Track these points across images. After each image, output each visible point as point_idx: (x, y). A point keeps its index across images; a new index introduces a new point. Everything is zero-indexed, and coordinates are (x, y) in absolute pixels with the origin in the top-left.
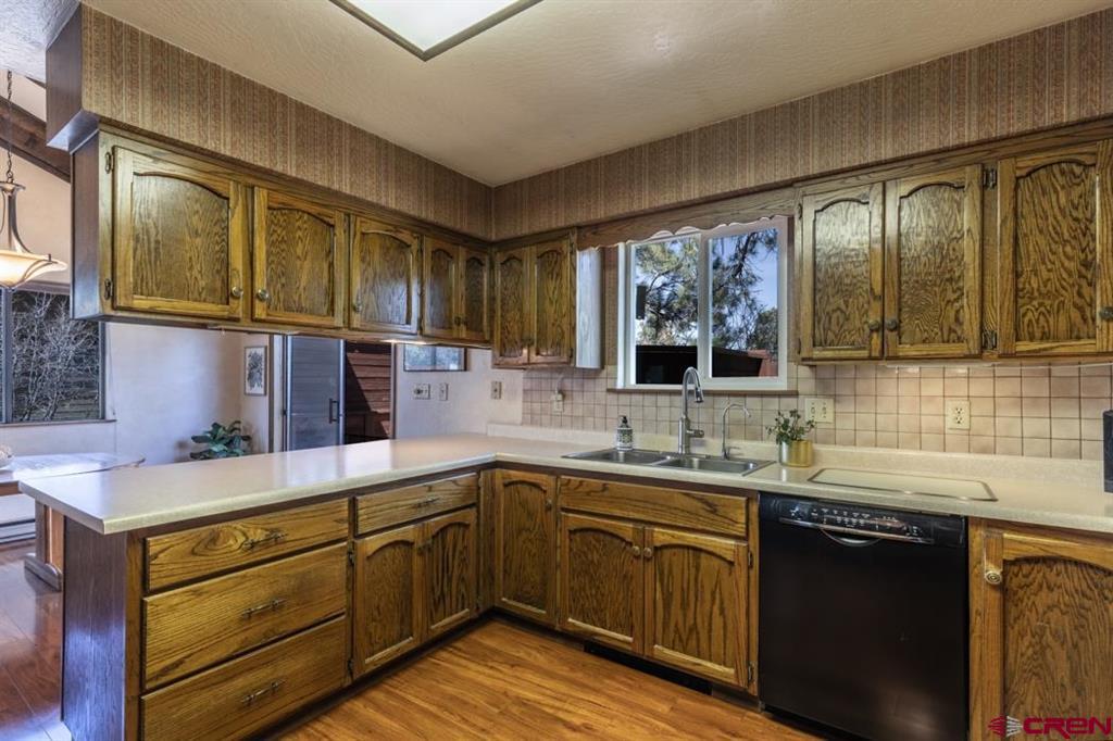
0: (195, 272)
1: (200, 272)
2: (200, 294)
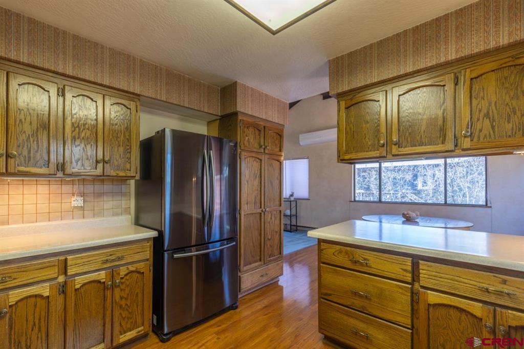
0: (367, 140)
1: (369, 139)
2: (369, 148)
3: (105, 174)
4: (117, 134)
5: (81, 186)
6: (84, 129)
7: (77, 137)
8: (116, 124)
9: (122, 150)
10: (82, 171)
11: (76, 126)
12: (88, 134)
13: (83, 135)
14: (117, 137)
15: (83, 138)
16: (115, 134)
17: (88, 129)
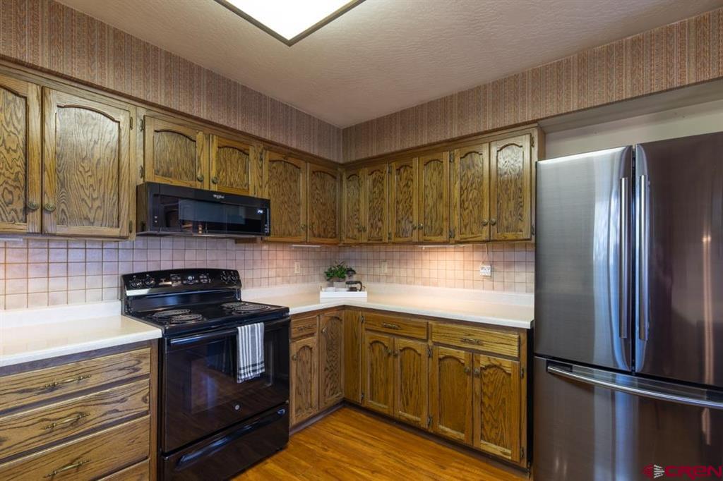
3: (491, 238)
4: (507, 185)
5: (491, 253)
6: (471, 190)
7: (465, 199)
8: (505, 173)
9: (513, 206)
10: (468, 236)
11: (464, 188)
12: (475, 194)
13: (470, 196)
14: (507, 189)
15: (471, 200)
16: (504, 186)
17: (475, 189)
